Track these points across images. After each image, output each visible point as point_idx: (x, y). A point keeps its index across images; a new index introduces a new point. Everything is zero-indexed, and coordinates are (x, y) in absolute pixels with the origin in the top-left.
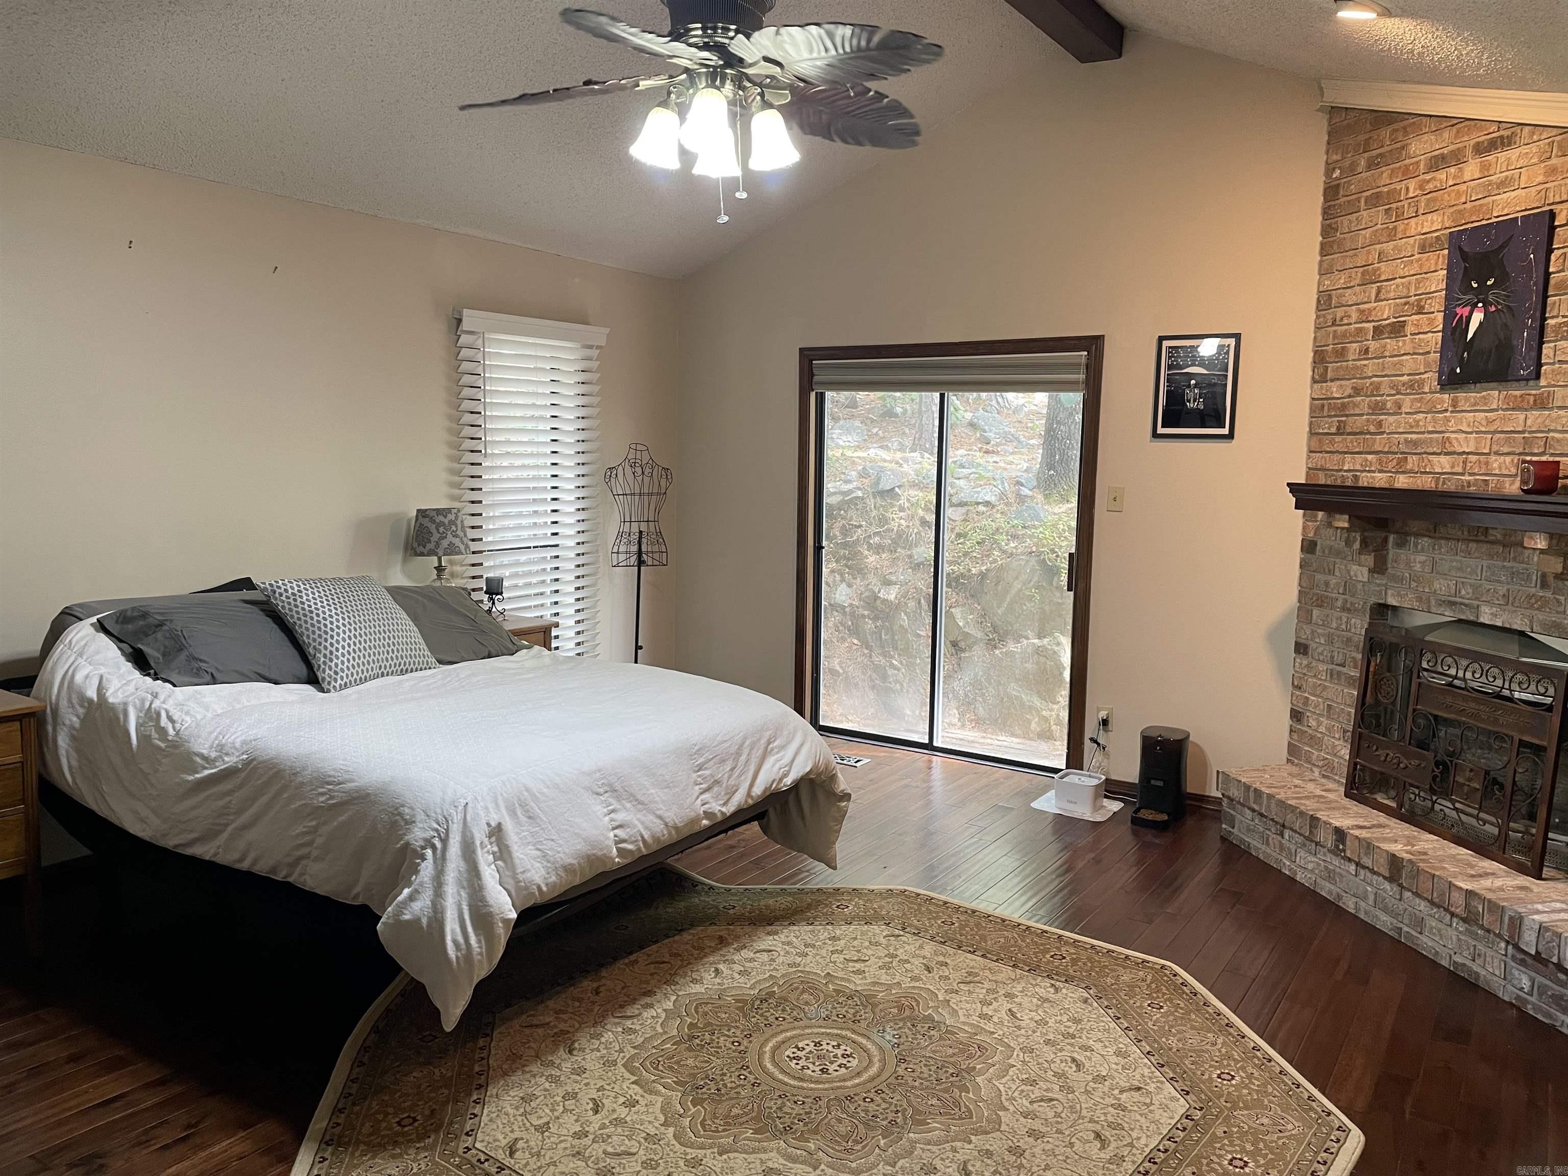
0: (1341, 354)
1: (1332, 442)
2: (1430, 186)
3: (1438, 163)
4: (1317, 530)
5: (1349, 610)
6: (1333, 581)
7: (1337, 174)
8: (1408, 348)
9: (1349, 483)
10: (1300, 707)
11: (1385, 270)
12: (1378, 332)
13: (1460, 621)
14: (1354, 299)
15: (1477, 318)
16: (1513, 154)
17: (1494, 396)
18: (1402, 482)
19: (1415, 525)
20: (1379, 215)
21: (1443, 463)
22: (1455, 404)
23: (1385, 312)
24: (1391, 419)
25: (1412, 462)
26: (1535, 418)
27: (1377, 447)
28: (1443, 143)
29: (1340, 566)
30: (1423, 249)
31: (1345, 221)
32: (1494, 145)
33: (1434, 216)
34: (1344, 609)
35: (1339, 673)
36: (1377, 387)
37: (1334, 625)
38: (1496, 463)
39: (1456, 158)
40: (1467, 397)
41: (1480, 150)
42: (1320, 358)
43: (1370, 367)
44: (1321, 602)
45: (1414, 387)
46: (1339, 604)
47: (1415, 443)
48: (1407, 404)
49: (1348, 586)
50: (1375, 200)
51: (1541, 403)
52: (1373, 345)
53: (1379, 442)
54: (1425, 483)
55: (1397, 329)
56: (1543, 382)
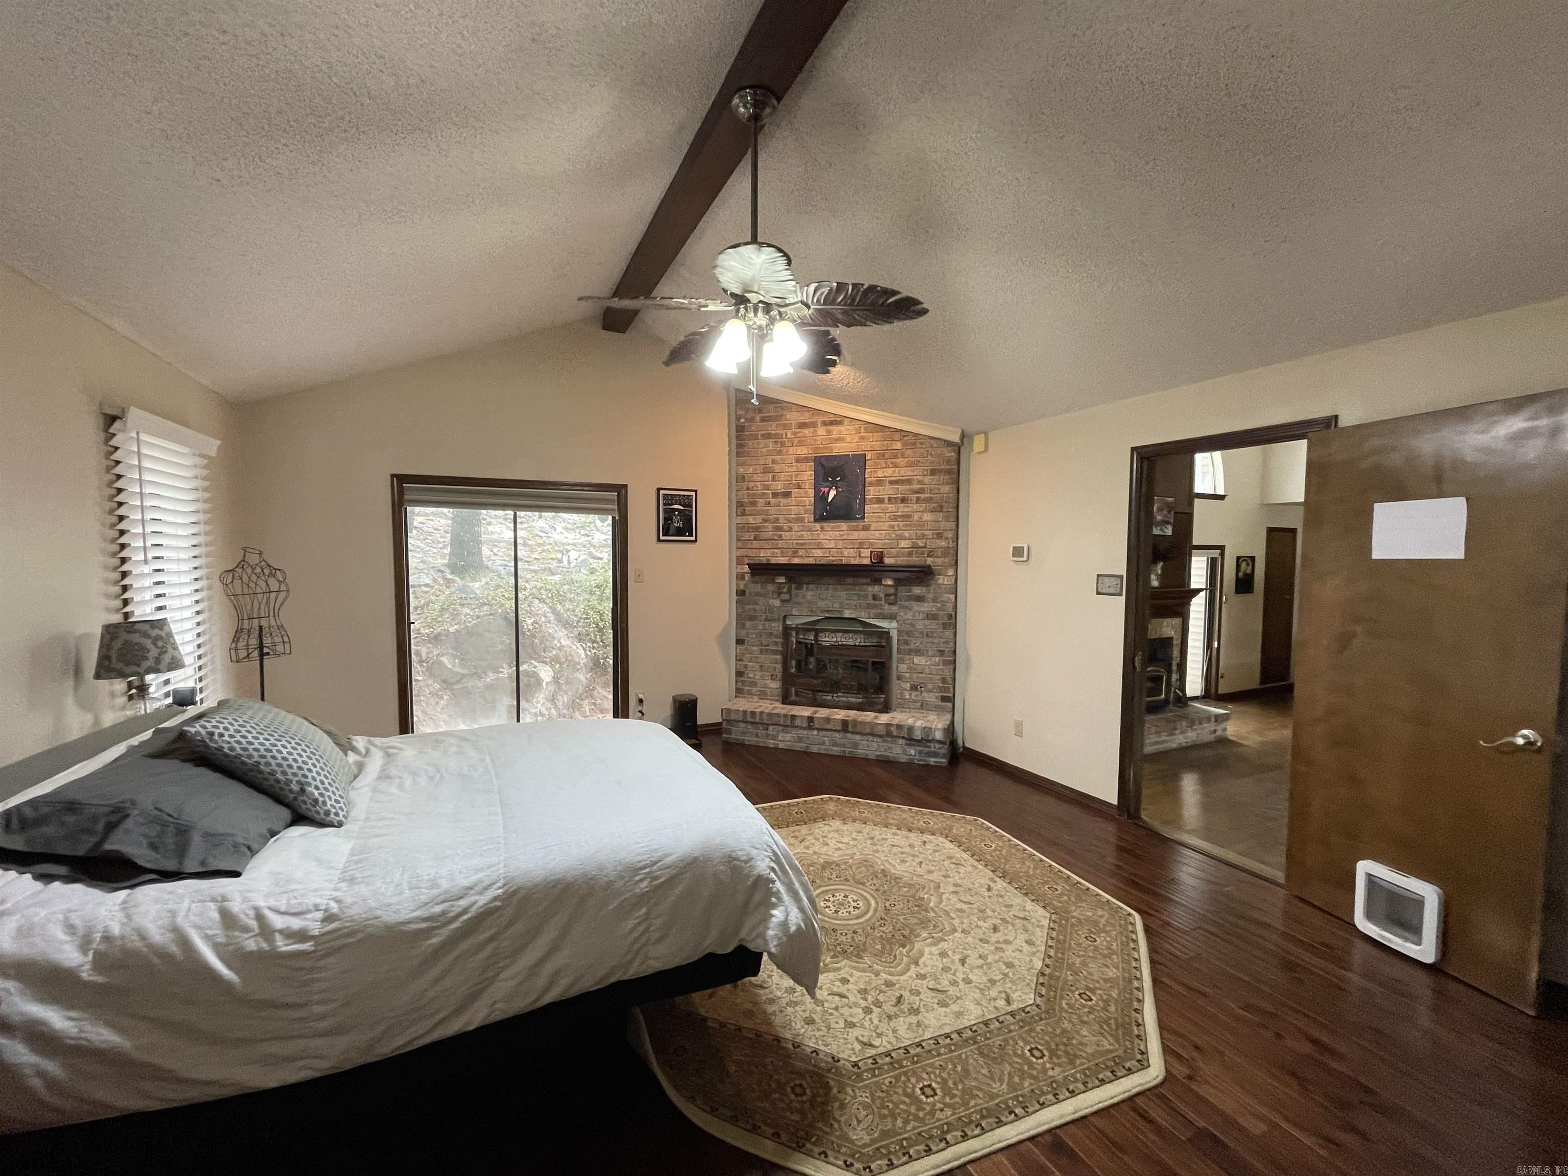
0: (754, 504)
1: (752, 544)
2: (799, 435)
3: (802, 425)
4: (746, 586)
5: (769, 620)
6: (758, 607)
7: (742, 420)
8: (794, 503)
9: (764, 562)
10: (742, 669)
11: (777, 468)
12: (775, 495)
13: (827, 618)
14: (759, 479)
15: (832, 493)
16: (842, 428)
17: (843, 525)
18: (796, 561)
19: (805, 579)
20: (770, 443)
21: (819, 553)
22: (822, 528)
23: (779, 487)
24: (787, 534)
25: (801, 552)
26: (863, 534)
27: (779, 546)
28: (806, 418)
29: (761, 600)
30: (798, 461)
31: (750, 443)
32: (832, 423)
33: (803, 448)
34: (766, 620)
35: (767, 650)
36: (777, 519)
37: (761, 627)
38: (846, 552)
39: (813, 425)
40: (828, 525)
41: (824, 424)
42: (740, 504)
43: (773, 510)
44: (751, 618)
45: (800, 520)
46: (763, 618)
47: (802, 544)
48: (796, 527)
49: (770, 609)
50: (768, 436)
51: (866, 528)
52: (773, 501)
53: (780, 544)
54: (811, 561)
55: (787, 495)
56: (866, 520)
